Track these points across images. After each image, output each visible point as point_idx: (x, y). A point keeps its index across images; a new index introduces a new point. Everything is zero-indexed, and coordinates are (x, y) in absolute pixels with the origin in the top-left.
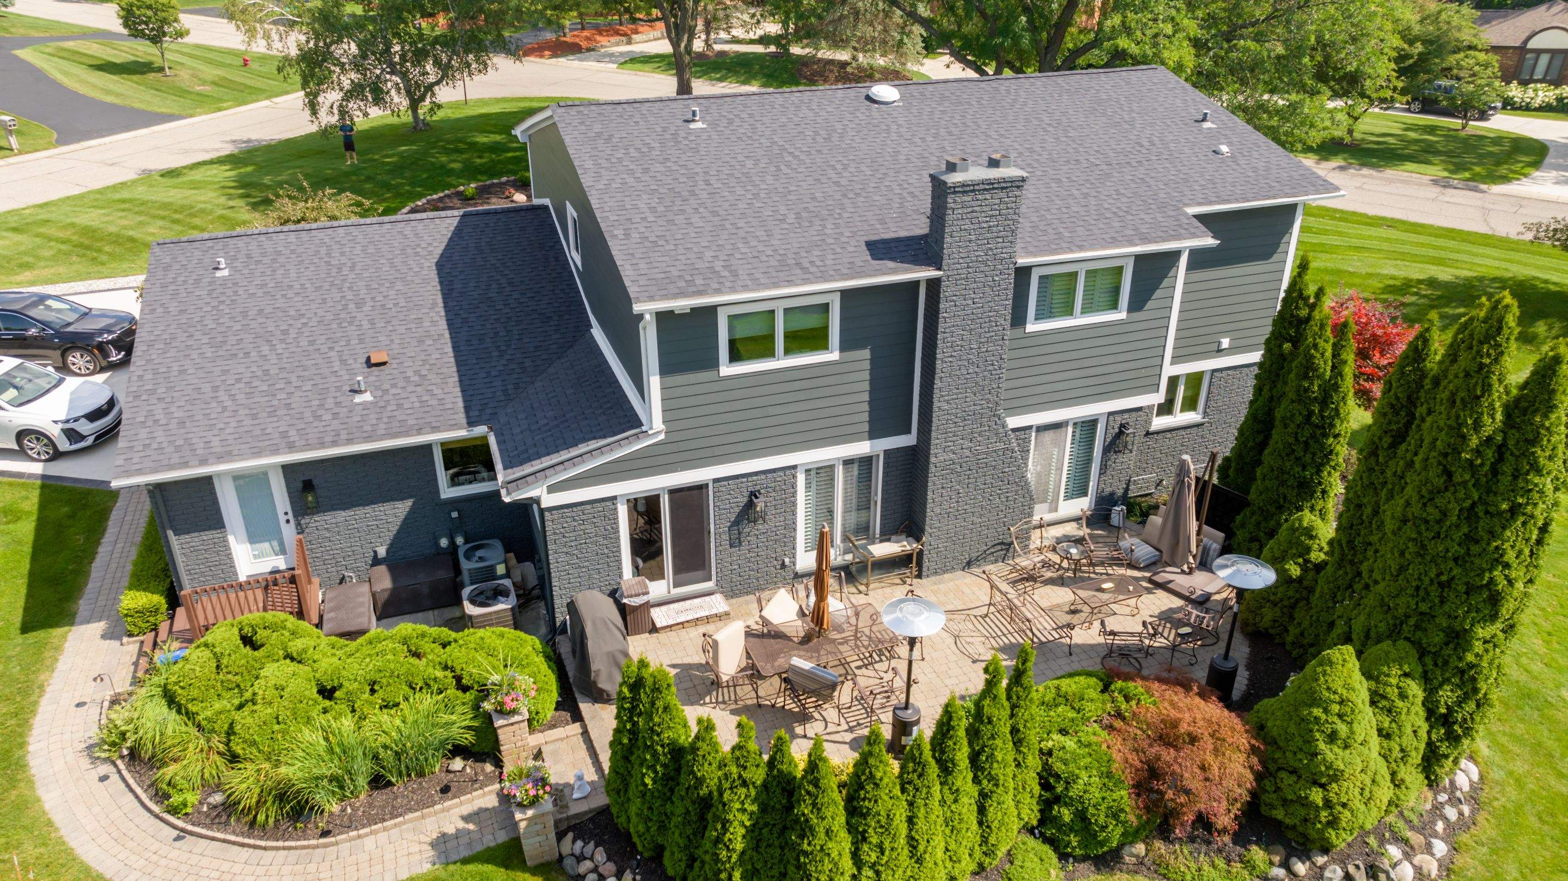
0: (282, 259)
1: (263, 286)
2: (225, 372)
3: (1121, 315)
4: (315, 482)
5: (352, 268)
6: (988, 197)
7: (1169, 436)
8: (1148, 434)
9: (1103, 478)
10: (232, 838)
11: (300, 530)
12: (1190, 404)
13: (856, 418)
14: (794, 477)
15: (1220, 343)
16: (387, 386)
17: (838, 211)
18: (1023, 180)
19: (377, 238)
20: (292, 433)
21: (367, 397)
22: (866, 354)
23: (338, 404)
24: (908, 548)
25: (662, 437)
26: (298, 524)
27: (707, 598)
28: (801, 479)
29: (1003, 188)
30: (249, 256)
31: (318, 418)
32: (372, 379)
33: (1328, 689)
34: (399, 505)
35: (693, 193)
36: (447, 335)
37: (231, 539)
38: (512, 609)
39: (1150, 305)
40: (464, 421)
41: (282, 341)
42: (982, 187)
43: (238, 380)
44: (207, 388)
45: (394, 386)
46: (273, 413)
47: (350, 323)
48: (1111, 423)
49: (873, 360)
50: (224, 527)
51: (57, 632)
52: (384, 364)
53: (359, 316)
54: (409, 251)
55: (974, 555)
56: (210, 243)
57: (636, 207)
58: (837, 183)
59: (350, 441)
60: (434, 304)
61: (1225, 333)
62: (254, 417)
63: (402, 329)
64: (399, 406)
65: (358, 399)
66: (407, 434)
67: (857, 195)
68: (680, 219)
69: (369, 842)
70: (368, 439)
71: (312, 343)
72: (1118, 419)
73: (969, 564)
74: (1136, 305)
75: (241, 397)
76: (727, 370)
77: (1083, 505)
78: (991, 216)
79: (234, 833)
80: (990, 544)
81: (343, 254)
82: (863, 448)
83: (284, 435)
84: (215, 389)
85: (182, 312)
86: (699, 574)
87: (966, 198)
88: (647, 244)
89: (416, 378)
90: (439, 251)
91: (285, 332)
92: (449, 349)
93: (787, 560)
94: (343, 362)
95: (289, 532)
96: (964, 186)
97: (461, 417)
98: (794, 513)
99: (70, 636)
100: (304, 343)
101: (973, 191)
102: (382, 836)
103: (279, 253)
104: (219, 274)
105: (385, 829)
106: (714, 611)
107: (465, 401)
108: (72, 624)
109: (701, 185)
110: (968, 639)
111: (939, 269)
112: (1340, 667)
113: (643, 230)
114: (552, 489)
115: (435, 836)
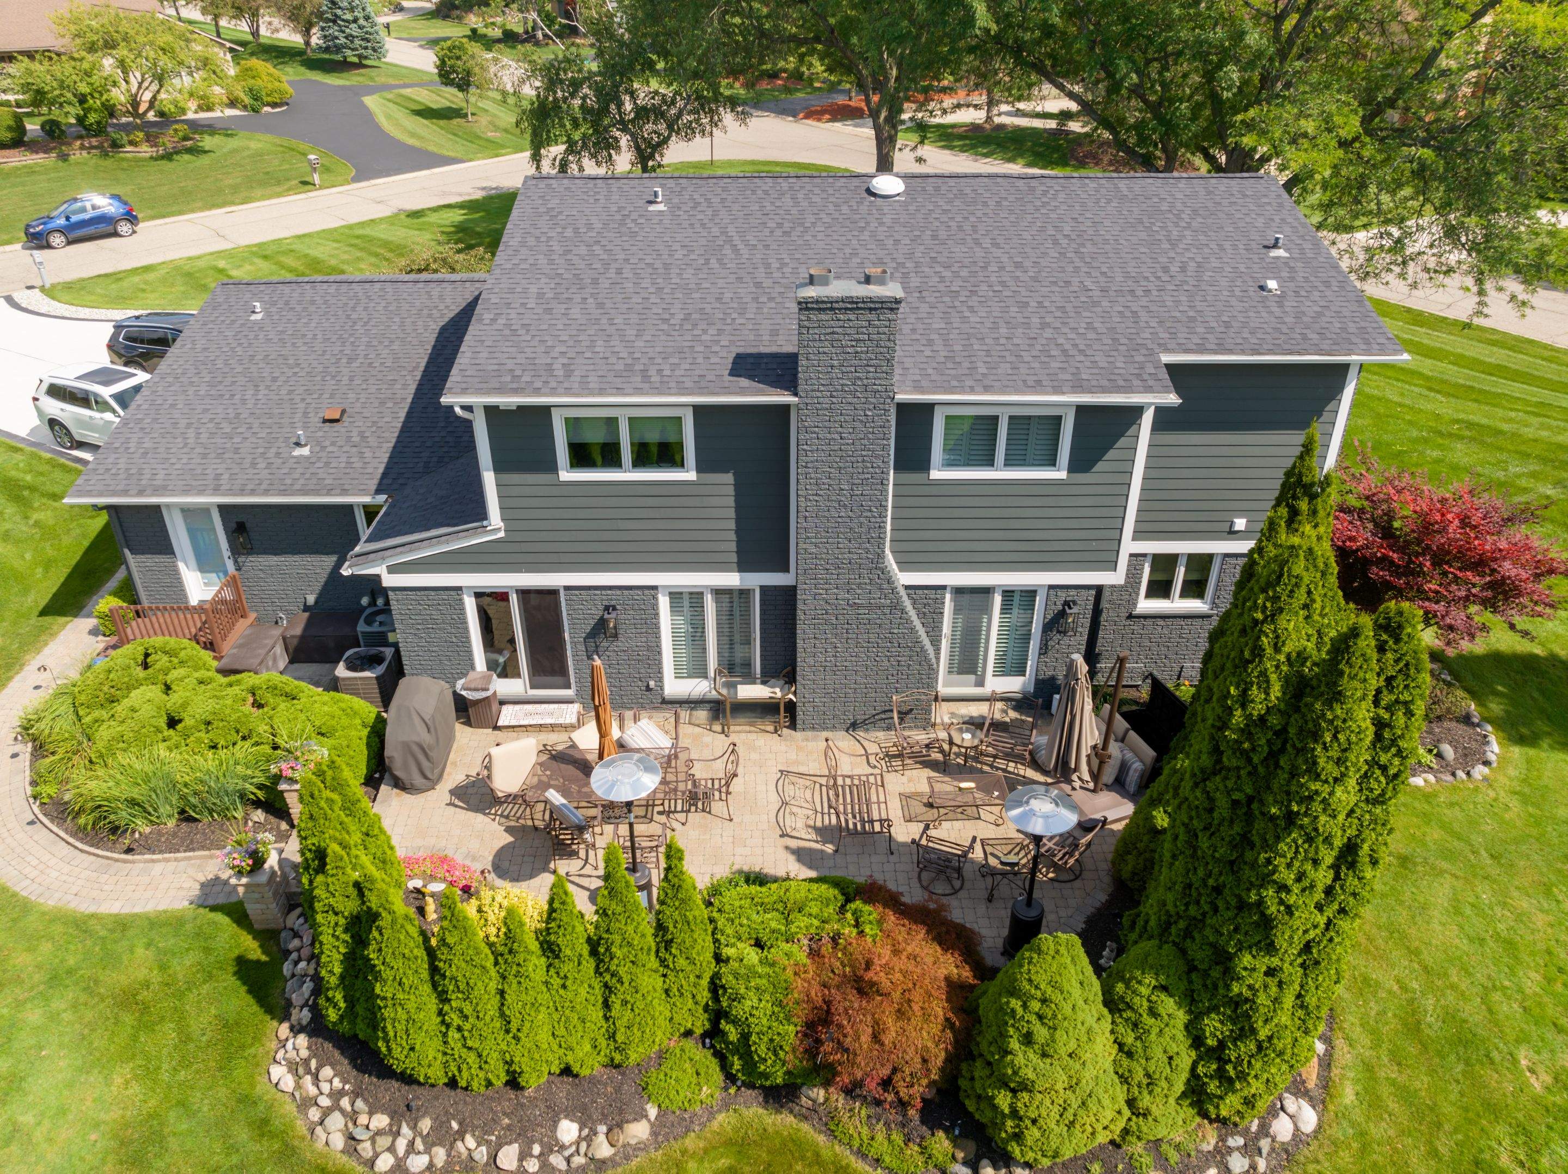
0: (312, 308)
1: (282, 332)
2: (205, 411)
3: (1062, 475)
4: (248, 525)
5: (366, 323)
6: (852, 317)
7: (1161, 622)
8: (1130, 616)
9: (1043, 658)
10: (62, 834)
11: (239, 569)
12: (1197, 591)
13: (723, 546)
14: (655, 598)
15: (1232, 523)
16: (327, 443)
17: (734, 315)
18: (898, 301)
19: (405, 295)
20: (226, 476)
21: (305, 451)
22: (729, 478)
23: (278, 454)
24: (779, 695)
25: (501, 534)
26: (236, 562)
27: (564, 706)
28: (664, 602)
29: (871, 309)
30: (287, 303)
31: (254, 465)
32: (320, 434)
33: (1030, 981)
34: (324, 558)
35: (595, 282)
36: (409, 400)
37: (181, 566)
38: (377, 678)
39: (1100, 466)
40: (374, 487)
41: (268, 387)
42: (841, 305)
43: (211, 420)
44: (183, 423)
45: (333, 444)
46: (219, 456)
47: (333, 377)
48: (1053, 598)
49: (737, 486)
50: (173, 553)
51: (62, 620)
52: (337, 421)
53: (345, 371)
54: (425, 312)
55: (860, 718)
56: (262, 287)
59: (266, 492)
60: (416, 368)
61: (1241, 513)
62: (204, 456)
63: (373, 389)
64: (327, 464)
65: (298, 452)
66: (316, 492)
67: (771, 299)
68: (560, 309)
69: (158, 868)
70: (283, 493)
71: (290, 392)
72: (1063, 595)
73: (854, 726)
74: (1083, 464)
75: (204, 436)
76: (567, 475)
77: (1014, 685)
78: (858, 340)
79: (66, 831)
80: (879, 709)
81: (366, 309)
82: (732, 579)
83: (218, 477)
84: (189, 425)
85: (205, 349)
86: (558, 680)
87: (823, 317)
89: (356, 439)
90: (452, 315)
91: (275, 379)
92: (402, 415)
93: (652, 684)
94: (306, 414)
95: (230, 566)
96: (817, 302)
97: (373, 484)
98: (658, 637)
99: (70, 626)
100: (283, 392)
101: (832, 309)
102: (171, 866)
103: (313, 302)
104: (254, 317)
105: (176, 860)
106: (561, 721)
107: (387, 468)
108: (76, 616)
109: (612, 273)
110: (795, 809)
111: (796, 394)
112: (1049, 958)
114: (392, 570)
115: (210, 876)
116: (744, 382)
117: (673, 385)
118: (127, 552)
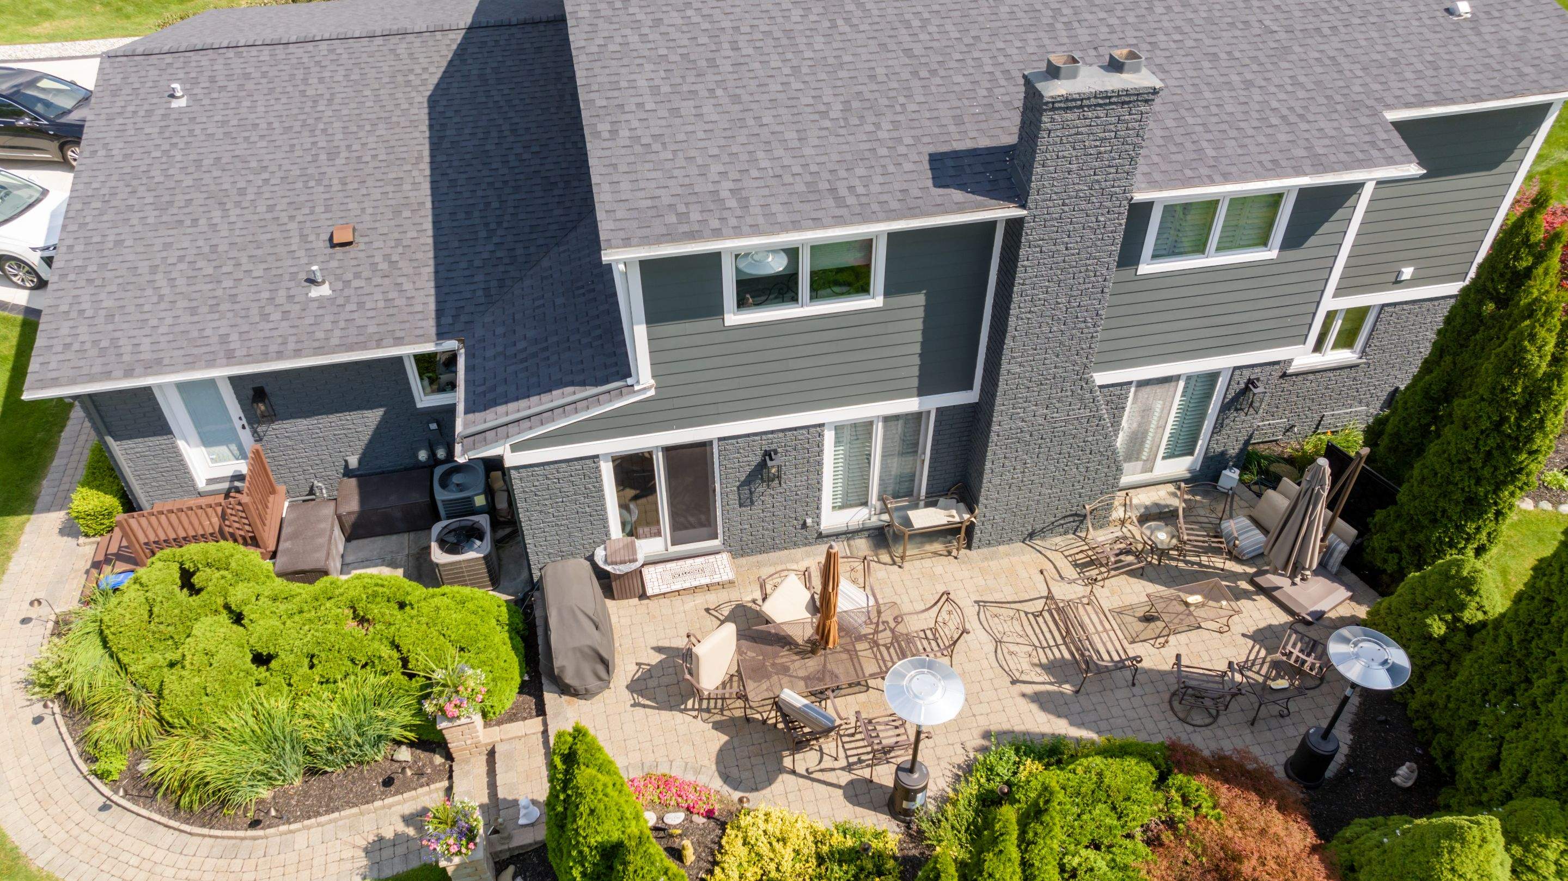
0: (250, 85)
1: (224, 123)
2: (167, 246)
3: (1270, 254)
4: (267, 390)
5: (330, 101)
6: (1101, 113)
7: (1311, 377)
8: (1284, 375)
9: (1216, 437)
10: (157, 817)
11: (259, 439)
12: (1346, 340)
13: (903, 373)
14: (821, 435)
15: (1399, 273)
16: (349, 276)
17: (902, 100)
18: (1155, 92)
19: (365, 57)
20: (234, 337)
21: (324, 290)
22: (919, 299)
23: (290, 298)
24: (957, 519)
25: (652, 393)
26: (255, 432)
27: (711, 558)
28: (829, 437)
29: (1123, 103)
30: (212, 80)
31: (265, 317)
32: (334, 264)
33: (1453, 870)
34: (368, 413)
35: (712, 63)
36: (429, 205)
37: (181, 444)
39: (1312, 241)
40: (433, 331)
41: (238, 204)
42: (1093, 101)
43: (181, 259)
44: (144, 267)
45: (357, 275)
46: (213, 309)
47: (319, 182)
48: (1236, 377)
49: (928, 308)
50: (170, 432)
51: (14, 521)
52: (350, 244)
53: (330, 171)
54: (400, 79)
55: (1038, 527)
56: (169, 59)
57: (632, 85)
58: (908, 52)
59: (298, 353)
60: (419, 158)
61: (1408, 262)
62: (193, 311)
63: (376, 193)
64: (361, 305)
65: (315, 292)
66: (364, 346)
67: (933, 72)
68: (687, 108)
69: (301, 840)
70: (319, 351)
71: (271, 208)
72: (1247, 374)
73: (1031, 535)
74: (1293, 240)
75: (181, 282)
76: (733, 318)
77: (1182, 466)
78: (1102, 140)
79: (160, 811)
80: (1059, 515)
81: (321, 80)
82: (911, 405)
83: (224, 339)
84: (154, 269)
85: (127, 156)
86: (704, 531)
87: (1069, 116)
88: (638, 149)
89: (384, 266)
90: (434, 80)
91: (242, 192)
92: (428, 225)
93: (809, 521)
94: (303, 237)
95: (246, 436)
96: (1067, 100)
97: (430, 325)
98: (819, 473)
99: (28, 528)
100: (262, 209)
101: (1081, 107)
102: (316, 834)
103: (247, 76)
104: (175, 104)
105: (319, 825)
106: (717, 579)
107: (438, 302)
108: (31, 512)
109: (726, 50)
110: (1013, 648)
111: (1023, 206)
112: (1475, 847)
113: (635, 124)
114: (515, 448)
115: (371, 838)
116: (957, 195)
117: (875, 207)
118: (109, 440)
